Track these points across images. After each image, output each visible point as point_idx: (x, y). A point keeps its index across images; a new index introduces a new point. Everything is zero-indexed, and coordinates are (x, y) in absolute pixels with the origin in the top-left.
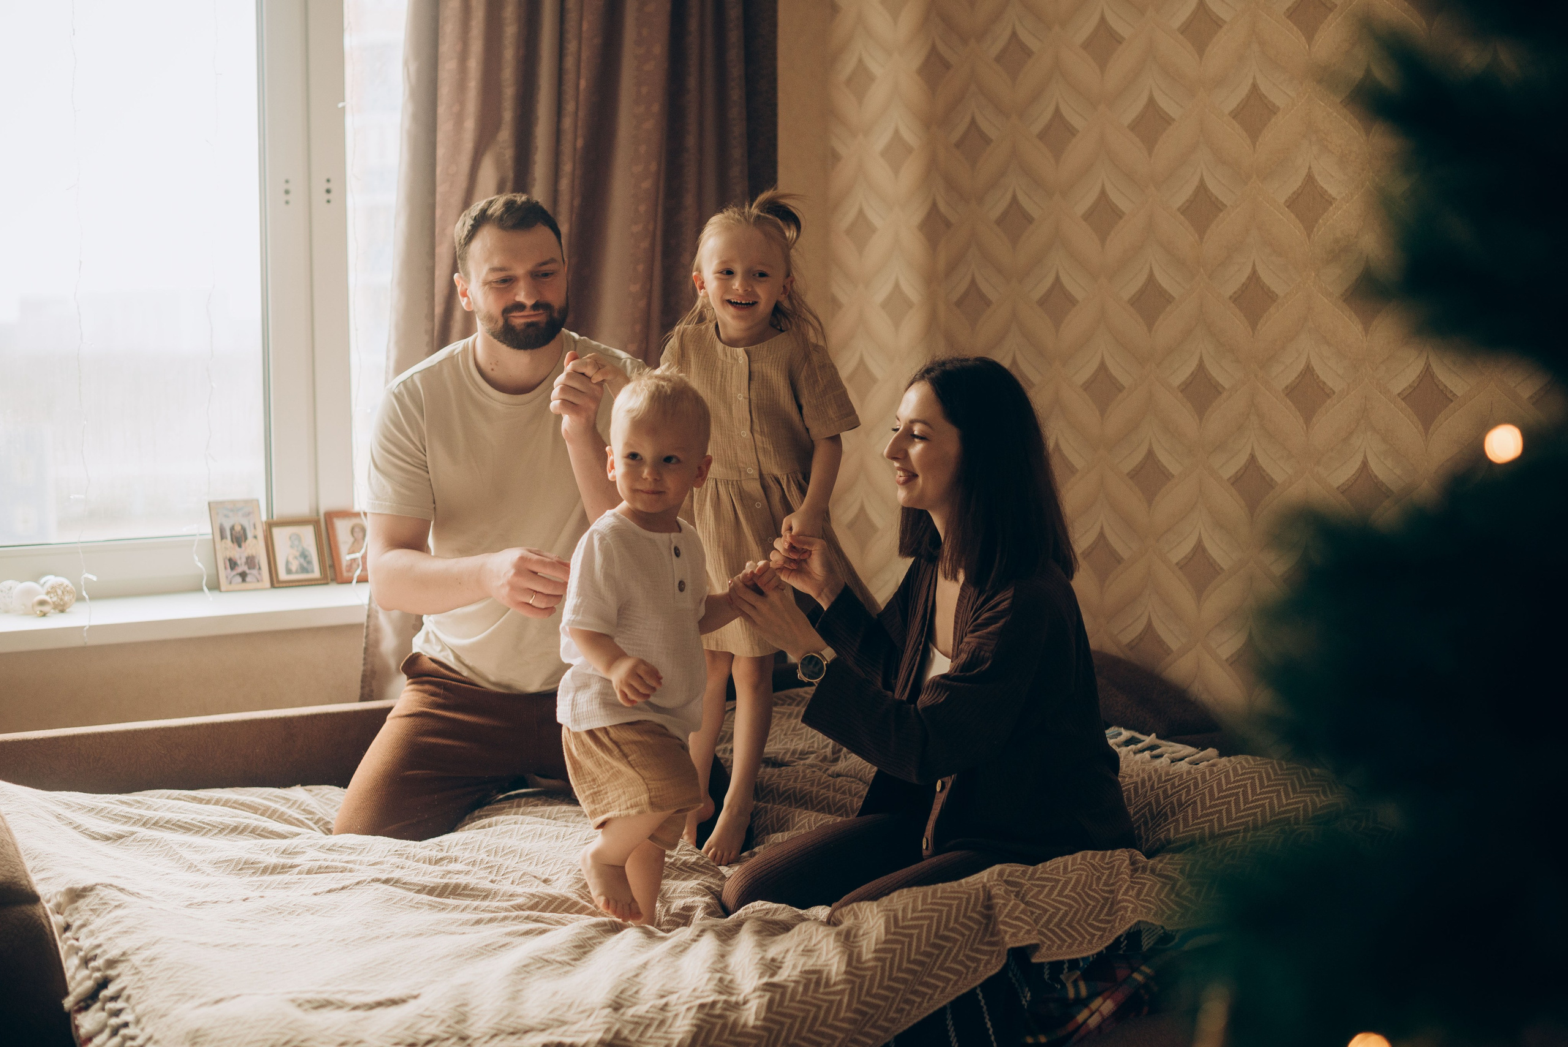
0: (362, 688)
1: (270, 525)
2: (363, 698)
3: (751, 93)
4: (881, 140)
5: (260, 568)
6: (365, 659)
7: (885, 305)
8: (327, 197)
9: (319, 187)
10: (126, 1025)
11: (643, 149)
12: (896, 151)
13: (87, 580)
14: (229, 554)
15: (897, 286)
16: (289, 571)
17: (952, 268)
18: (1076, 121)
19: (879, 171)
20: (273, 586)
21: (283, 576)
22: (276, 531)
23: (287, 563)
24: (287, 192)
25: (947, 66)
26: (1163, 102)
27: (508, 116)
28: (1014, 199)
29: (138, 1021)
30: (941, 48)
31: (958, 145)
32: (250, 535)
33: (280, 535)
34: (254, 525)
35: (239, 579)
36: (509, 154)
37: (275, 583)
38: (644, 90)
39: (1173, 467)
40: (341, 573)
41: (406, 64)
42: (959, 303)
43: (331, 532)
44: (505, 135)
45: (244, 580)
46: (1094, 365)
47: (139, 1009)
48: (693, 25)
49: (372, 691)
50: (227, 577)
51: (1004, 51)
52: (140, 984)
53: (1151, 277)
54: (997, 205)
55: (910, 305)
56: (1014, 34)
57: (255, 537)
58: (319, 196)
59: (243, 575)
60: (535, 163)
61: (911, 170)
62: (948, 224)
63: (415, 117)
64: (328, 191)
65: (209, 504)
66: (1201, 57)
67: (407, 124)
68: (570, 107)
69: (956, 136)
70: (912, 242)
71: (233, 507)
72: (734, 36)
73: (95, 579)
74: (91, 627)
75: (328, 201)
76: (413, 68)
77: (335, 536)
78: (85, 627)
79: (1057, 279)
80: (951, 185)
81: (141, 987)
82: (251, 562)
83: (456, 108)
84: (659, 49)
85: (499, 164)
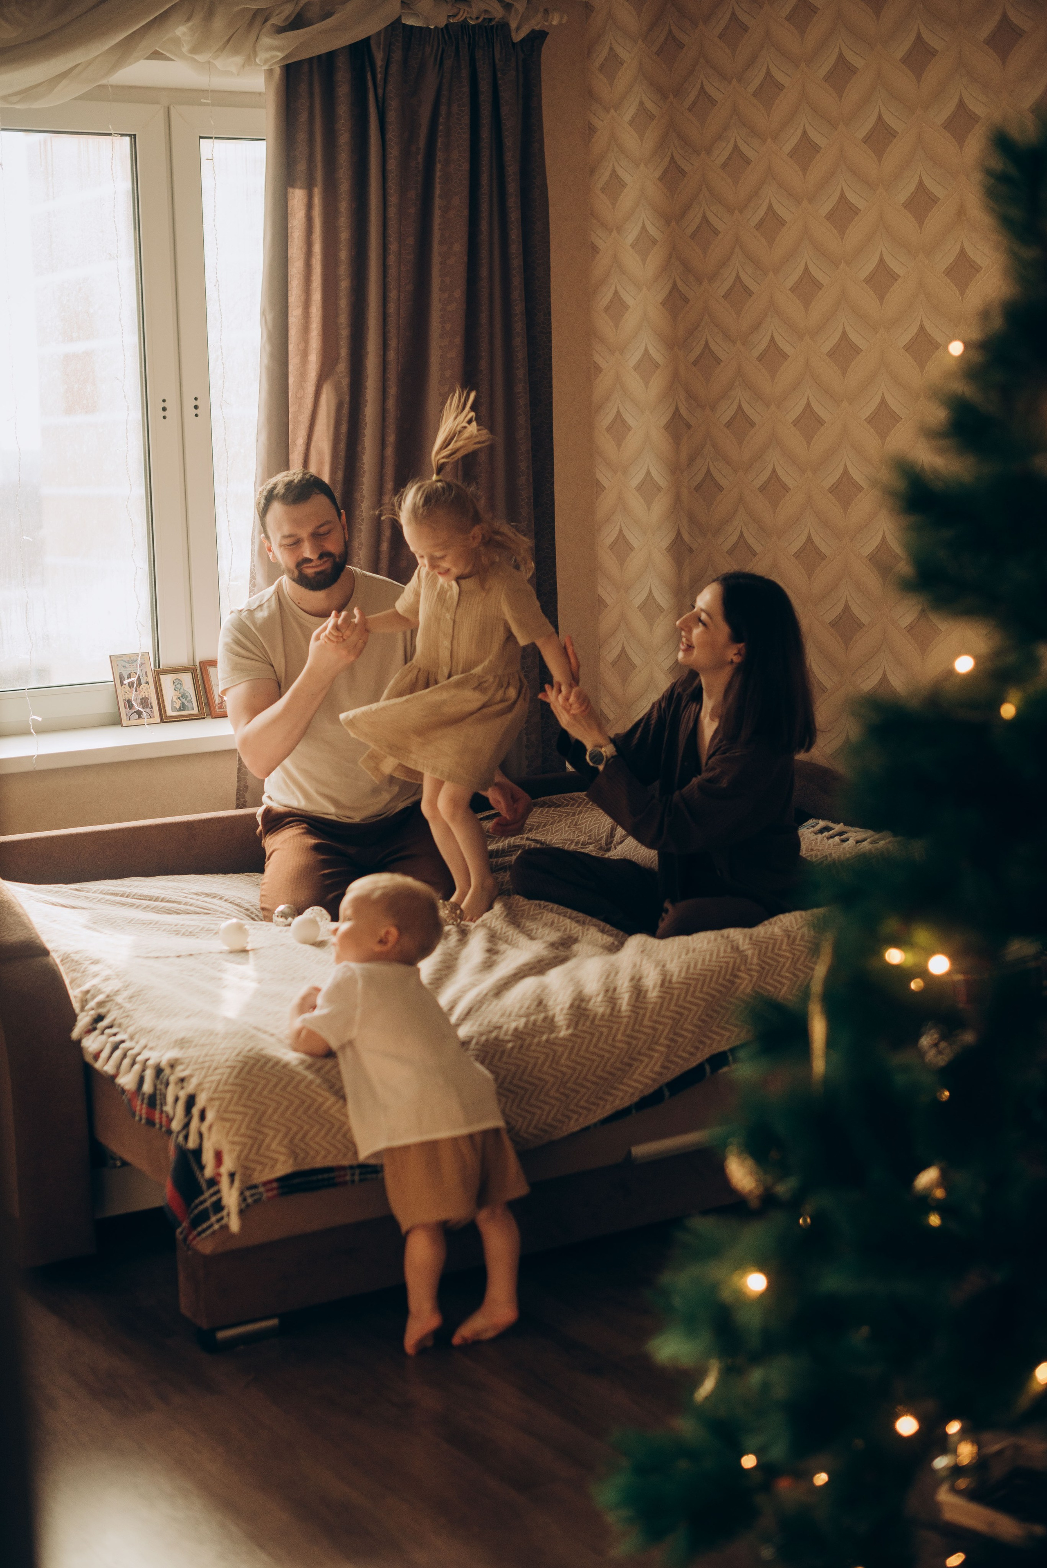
0: (237, 799)
1: (159, 673)
2: (238, 807)
3: (530, 325)
4: (633, 357)
5: (152, 707)
6: (238, 777)
7: (639, 488)
8: (196, 412)
9: (189, 404)
10: (123, 1042)
11: (448, 373)
12: (646, 366)
13: (33, 720)
14: (127, 697)
15: (648, 473)
16: (174, 709)
17: (692, 460)
18: (787, 349)
19: (633, 382)
20: (162, 721)
21: (170, 712)
22: (162, 677)
23: (172, 702)
24: (164, 409)
25: (686, 300)
26: (854, 336)
27: (344, 352)
28: (740, 406)
29: (132, 1038)
30: (679, 283)
31: (695, 364)
32: (143, 681)
33: (167, 681)
34: (146, 672)
35: (136, 716)
36: (345, 382)
37: (165, 719)
38: (448, 326)
39: (864, 619)
40: (215, 710)
41: (263, 313)
42: (698, 488)
43: (205, 676)
44: (342, 367)
45: (140, 717)
46: (803, 538)
47: (131, 1030)
48: (484, 272)
49: (245, 801)
50: (127, 715)
51: (730, 290)
52: (125, 1015)
53: (846, 471)
54: (726, 412)
55: (659, 489)
56: (738, 277)
57: (147, 683)
58: (189, 411)
59: (139, 714)
60: (366, 388)
61: (658, 383)
62: (689, 426)
63: (272, 356)
64: (196, 407)
65: (110, 656)
66: (881, 303)
67: (266, 361)
68: (393, 343)
69: (692, 357)
70: (660, 439)
71: (131, 659)
72: (517, 280)
73: (40, 719)
74: (38, 756)
75: (197, 415)
76: (269, 317)
77: (209, 680)
78: (34, 756)
79: (774, 471)
80: (691, 395)
81: (127, 1016)
82: (145, 702)
83: (301, 347)
84: (459, 293)
85: (337, 389)
